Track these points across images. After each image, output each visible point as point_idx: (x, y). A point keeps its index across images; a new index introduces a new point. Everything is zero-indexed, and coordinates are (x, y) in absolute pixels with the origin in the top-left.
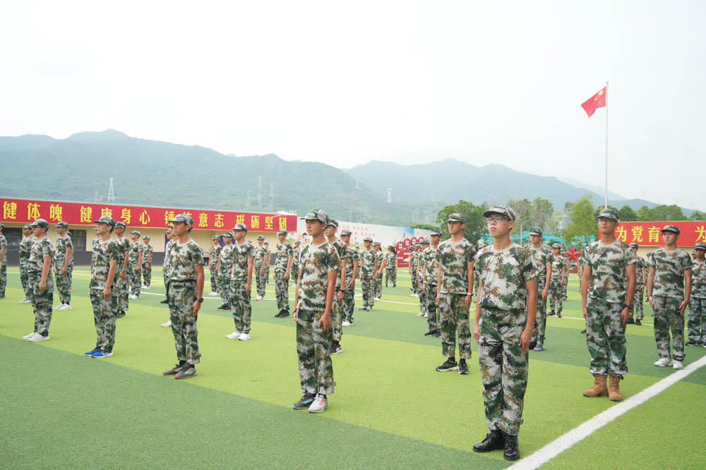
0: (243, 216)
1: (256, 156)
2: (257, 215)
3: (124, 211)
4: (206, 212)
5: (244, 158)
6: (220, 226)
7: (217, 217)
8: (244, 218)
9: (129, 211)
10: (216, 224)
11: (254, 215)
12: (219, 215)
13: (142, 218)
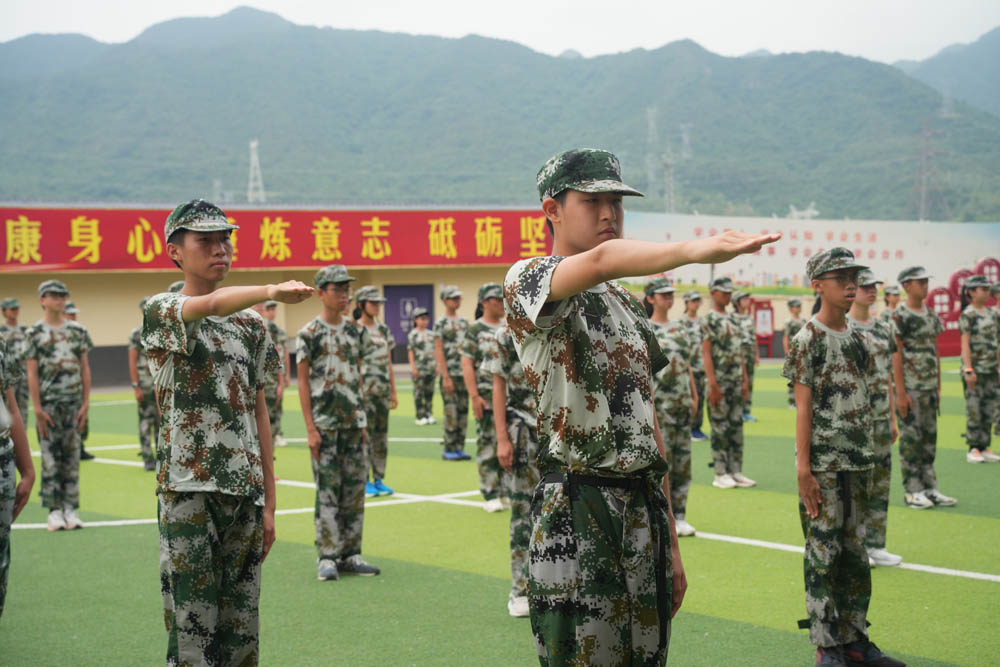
0: (451, 221)
1: (639, 53)
2: (494, 214)
3: (77, 224)
4: (332, 216)
5: (602, 60)
6: (379, 256)
7: (370, 228)
8: (454, 227)
9: (94, 224)
10: (367, 250)
11: (483, 215)
12: (376, 223)
13: (135, 244)
